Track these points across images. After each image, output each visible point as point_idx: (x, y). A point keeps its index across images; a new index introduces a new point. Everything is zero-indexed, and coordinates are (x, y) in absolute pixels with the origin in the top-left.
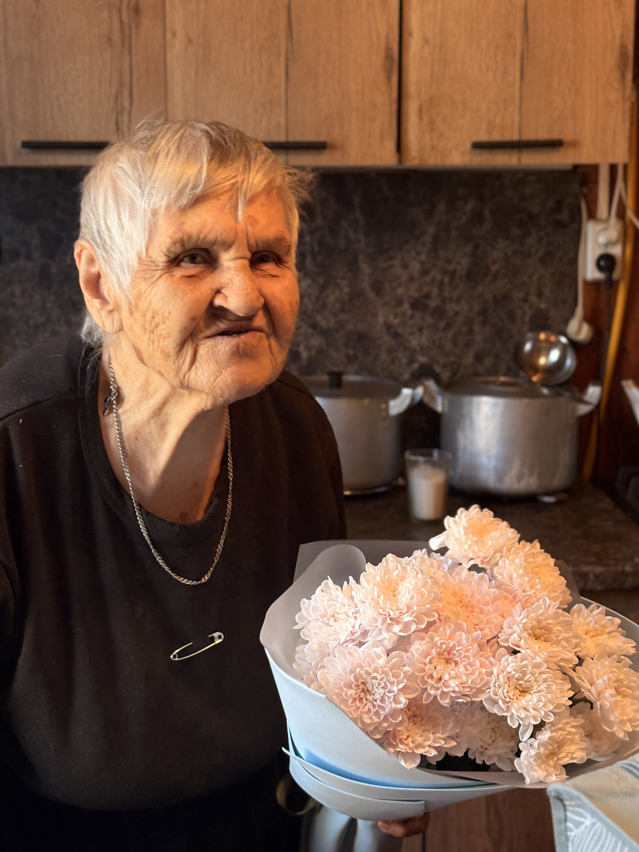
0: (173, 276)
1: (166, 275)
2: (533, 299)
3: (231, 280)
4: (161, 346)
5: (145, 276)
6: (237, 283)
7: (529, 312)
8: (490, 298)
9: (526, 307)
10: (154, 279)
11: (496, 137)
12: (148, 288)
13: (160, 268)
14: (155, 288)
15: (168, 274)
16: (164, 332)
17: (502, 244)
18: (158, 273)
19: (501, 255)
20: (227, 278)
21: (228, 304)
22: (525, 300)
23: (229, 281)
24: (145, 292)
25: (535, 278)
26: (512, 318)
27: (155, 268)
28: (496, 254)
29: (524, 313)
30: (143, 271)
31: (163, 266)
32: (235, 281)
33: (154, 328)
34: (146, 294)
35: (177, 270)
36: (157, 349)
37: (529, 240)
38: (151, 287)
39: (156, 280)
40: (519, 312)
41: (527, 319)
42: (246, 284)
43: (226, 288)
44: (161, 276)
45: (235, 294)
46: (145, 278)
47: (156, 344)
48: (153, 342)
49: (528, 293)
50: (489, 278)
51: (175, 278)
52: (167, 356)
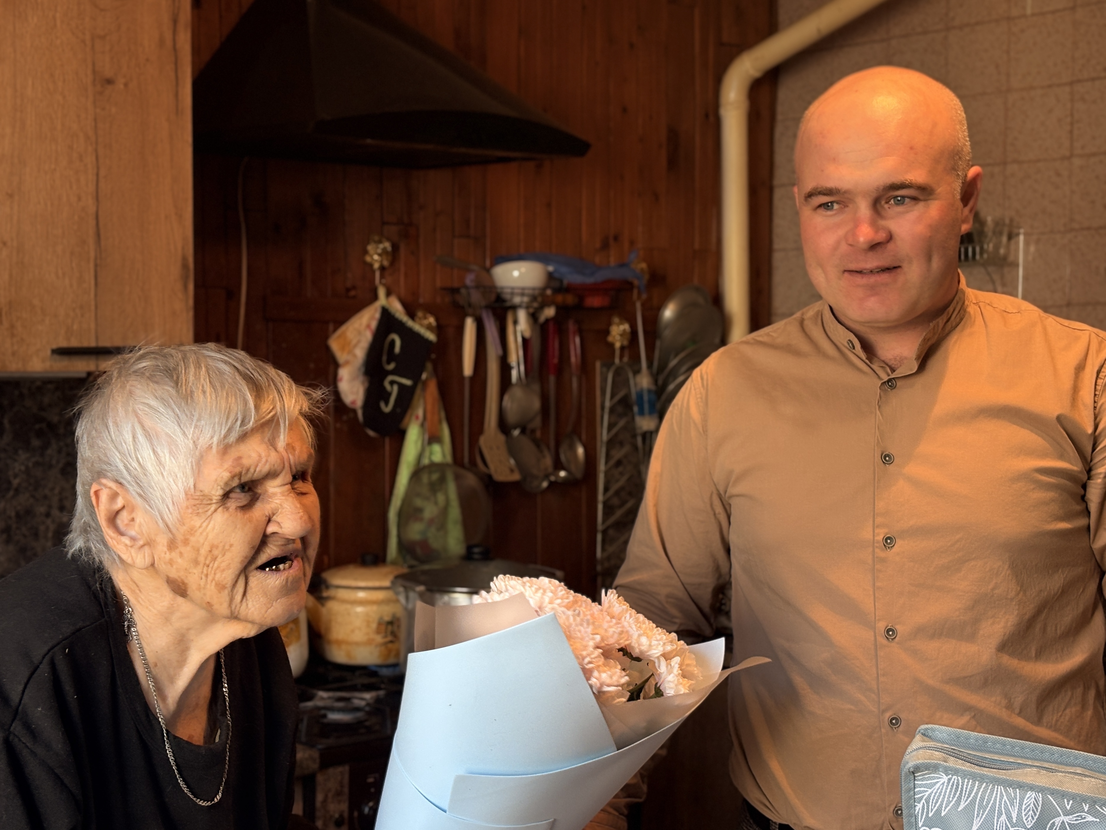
0: (227, 509)
1: (221, 509)
2: (55, 512)
3: (281, 505)
4: (216, 579)
5: (198, 511)
6: (288, 508)
7: (52, 527)
8: (13, 514)
9: (49, 521)
10: (210, 512)
11: (74, 343)
12: (202, 523)
13: (214, 501)
14: (212, 522)
15: (222, 506)
16: (224, 565)
17: (23, 455)
18: (213, 507)
19: (23, 468)
20: (276, 503)
21: (283, 530)
22: (48, 515)
23: (280, 506)
24: (200, 527)
25: (57, 491)
26: (36, 535)
27: (209, 502)
28: (18, 467)
29: (47, 528)
30: (194, 506)
31: (217, 500)
32: (285, 506)
33: (211, 562)
34: (201, 530)
35: (230, 502)
36: (212, 582)
37: (49, 452)
38: (207, 521)
39: (212, 514)
40: (42, 528)
41: (50, 534)
42: (296, 507)
43: (277, 514)
44: (215, 510)
45: (289, 519)
46: (198, 513)
47: (210, 578)
48: (207, 576)
49: (50, 507)
50: (11, 493)
51: (230, 510)
52: (221, 587)
